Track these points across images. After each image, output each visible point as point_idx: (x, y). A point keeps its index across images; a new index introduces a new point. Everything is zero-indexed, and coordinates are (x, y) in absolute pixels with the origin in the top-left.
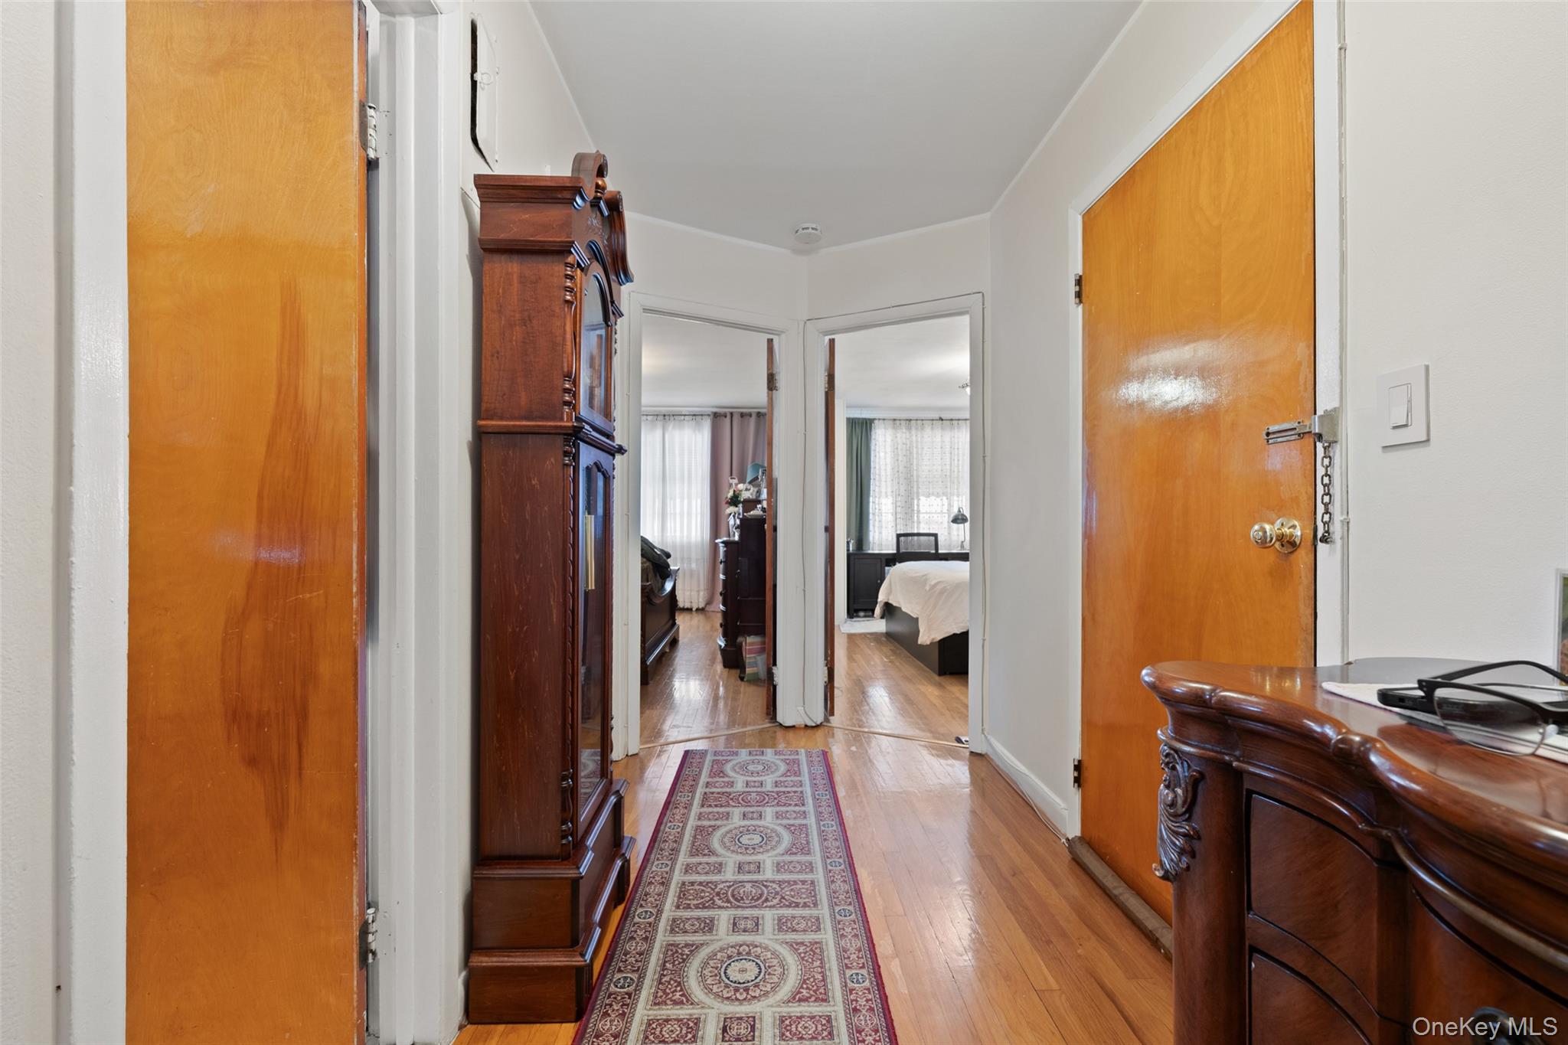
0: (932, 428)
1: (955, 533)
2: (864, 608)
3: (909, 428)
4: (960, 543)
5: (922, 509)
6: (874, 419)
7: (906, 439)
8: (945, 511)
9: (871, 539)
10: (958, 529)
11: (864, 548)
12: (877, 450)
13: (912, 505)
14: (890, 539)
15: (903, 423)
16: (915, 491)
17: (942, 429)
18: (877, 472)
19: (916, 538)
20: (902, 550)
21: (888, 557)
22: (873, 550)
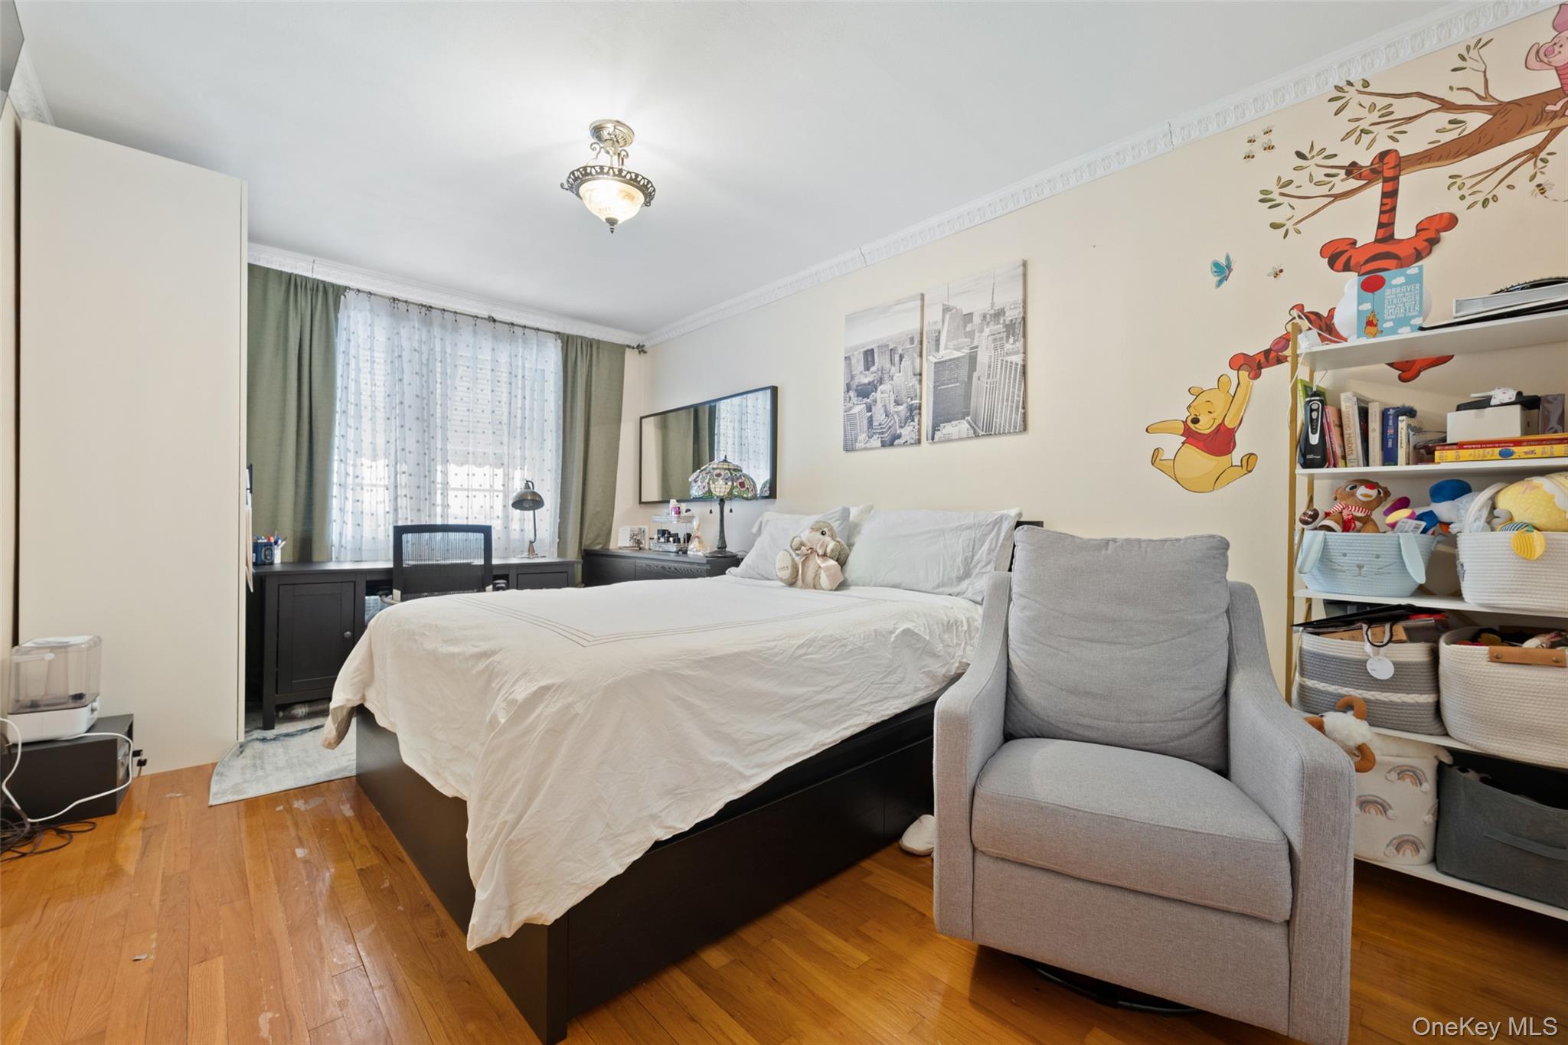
0: (475, 333)
1: (515, 526)
2: (309, 699)
3: (427, 323)
4: (527, 544)
5: (454, 482)
6: (346, 288)
7: (420, 341)
8: (498, 486)
9: (335, 537)
10: (522, 520)
11: (315, 558)
12: (353, 352)
13: (431, 471)
14: (381, 536)
15: (413, 310)
16: (439, 446)
17: (495, 337)
18: (352, 398)
19: (439, 535)
20: (408, 562)
21: (369, 578)
22: (338, 561)
